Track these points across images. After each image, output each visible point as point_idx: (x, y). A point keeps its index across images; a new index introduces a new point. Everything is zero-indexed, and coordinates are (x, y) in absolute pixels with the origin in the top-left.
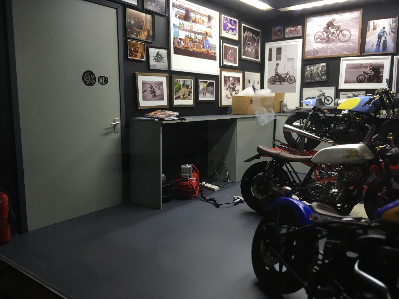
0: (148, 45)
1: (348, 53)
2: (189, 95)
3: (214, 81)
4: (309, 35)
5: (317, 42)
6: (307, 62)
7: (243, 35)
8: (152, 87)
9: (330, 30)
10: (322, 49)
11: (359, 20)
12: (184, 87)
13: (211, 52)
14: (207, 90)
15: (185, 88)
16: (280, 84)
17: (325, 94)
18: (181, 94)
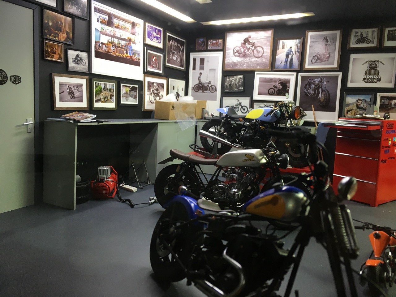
0: (67, 47)
1: (261, 68)
2: (111, 98)
3: (137, 86)
4: (229, 49)
5: (235, 56)
6: (227, 73)
7: (168, 44)
8: (70, 89)
9: (247, 46)
10: (240, 62)
11: (270, 39)
12: (105, 90)
13: (135, 58)
14: (129, 94)
15: (107, 91)
16: (203, 92)
17: (241, 104)
18: (102, 96)
